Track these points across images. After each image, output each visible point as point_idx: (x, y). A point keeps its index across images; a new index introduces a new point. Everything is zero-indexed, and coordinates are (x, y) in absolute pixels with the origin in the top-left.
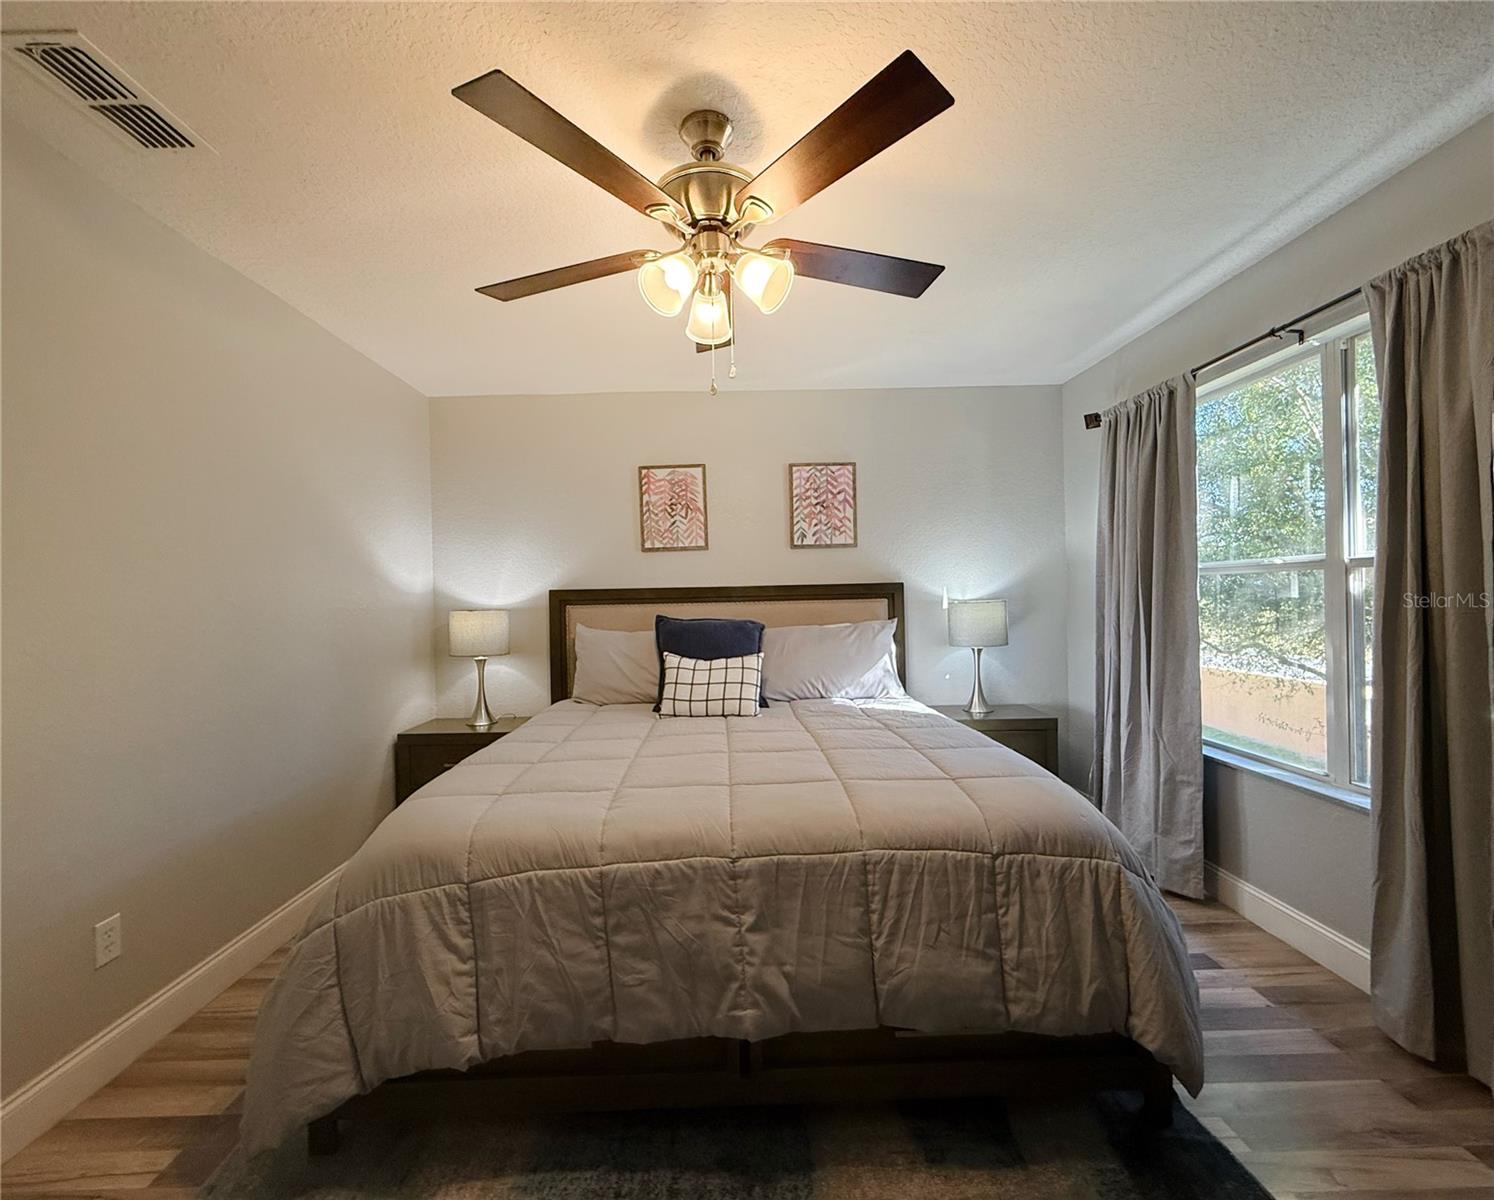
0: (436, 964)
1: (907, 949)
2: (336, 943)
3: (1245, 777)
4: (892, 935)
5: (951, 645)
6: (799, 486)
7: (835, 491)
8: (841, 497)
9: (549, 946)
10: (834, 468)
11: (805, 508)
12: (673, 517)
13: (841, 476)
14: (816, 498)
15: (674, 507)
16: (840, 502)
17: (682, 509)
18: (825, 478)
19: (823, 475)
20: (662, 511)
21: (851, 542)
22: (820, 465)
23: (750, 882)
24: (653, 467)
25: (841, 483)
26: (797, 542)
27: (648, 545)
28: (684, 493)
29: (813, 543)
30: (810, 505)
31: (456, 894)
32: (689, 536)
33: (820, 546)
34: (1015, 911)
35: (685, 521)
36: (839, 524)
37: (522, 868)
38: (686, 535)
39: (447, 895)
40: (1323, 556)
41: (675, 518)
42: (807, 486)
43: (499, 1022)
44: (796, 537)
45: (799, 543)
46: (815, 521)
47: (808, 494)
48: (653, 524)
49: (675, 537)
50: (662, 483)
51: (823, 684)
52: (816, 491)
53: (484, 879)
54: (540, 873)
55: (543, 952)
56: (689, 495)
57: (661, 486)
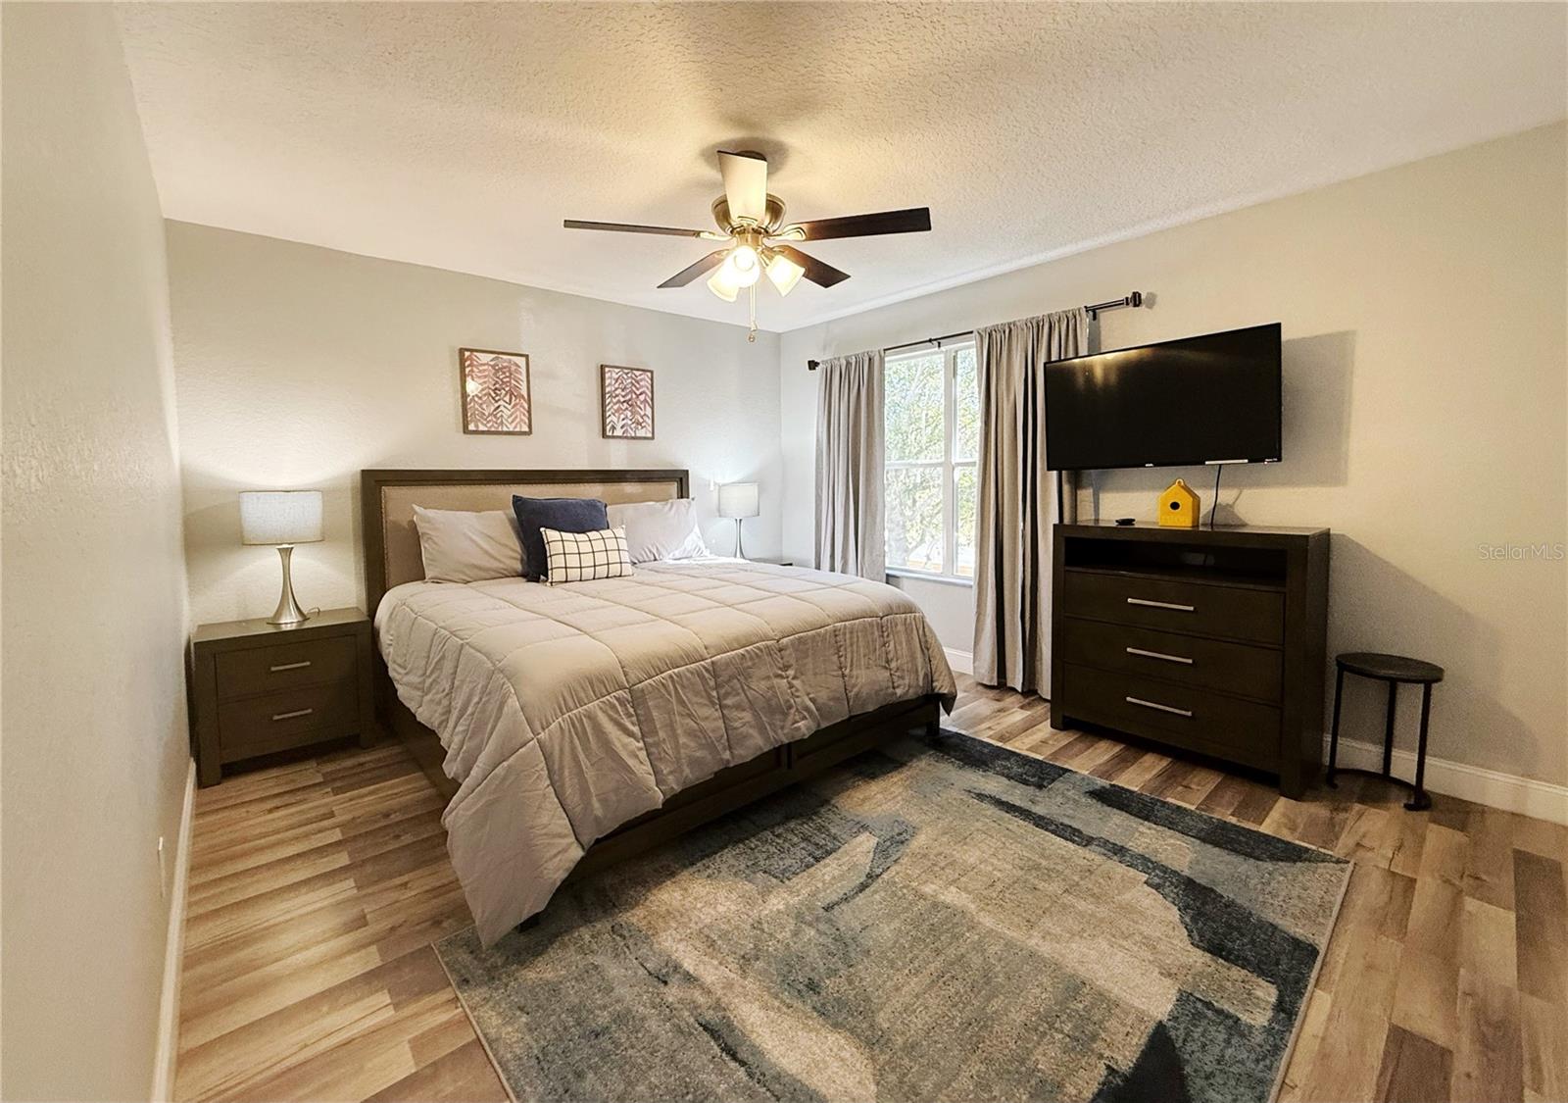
0: (625, 746)
1: (859, 672)
2: (543, 754)
3: (905, 580)
4: (851, 666)
5: (720, 516)
6: (610, 385)
7: (638, 393)
8: (642, 397)
9: (690, 715)
10: (637, 373)
11: (615, 404)
12: (497, 402)
13: (641, 380)
14: (623, 397)
15: (498, 392)
16: (641, 403)
17: (506, 395)
18: (630, 381)
19: (628, 378)
20: (485, 395)
21: (650, 435)
22: (627, 368)
23: (788, 652)
24: (477, 351)
25: (642, 387)
26: (609, 434)
27: (472, 427)
28: (508, 379)
29: (621, 434)
30: (619, 401)
31: (624, 697)
32: (512, 422)
33: (626, 438)
34: (892, 643)
35: (509, 407)
36: (641, 420)
37: (662, 670)
38: (510, 420)
39: (618, 699)
40: (943, 459)
41: (499, 403)
42: (617, 386)
43: (671, 773)
44: (608, 428)
45: (610, 434)
46: (622, 416)
47: (617, 392)
48: (477, 406)
49: (499, 421)
50: (486, 367)
51: (657, 549)
52: (623, 390)
53: (640, 682)
54: (676, 670)
55: (688, 721)
56: (513, 381)
57: (485, 370)
